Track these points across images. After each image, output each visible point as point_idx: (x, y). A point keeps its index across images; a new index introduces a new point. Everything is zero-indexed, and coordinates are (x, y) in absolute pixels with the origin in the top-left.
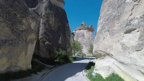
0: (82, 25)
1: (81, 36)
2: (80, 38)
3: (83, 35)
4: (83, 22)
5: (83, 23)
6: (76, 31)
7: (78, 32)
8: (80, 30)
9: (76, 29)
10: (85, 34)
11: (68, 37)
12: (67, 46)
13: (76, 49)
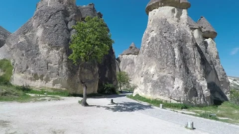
0: (131, 47)
1: (129, 64)
2: (127, 67)
3: (133, 63)
4: (133, 43)
5: (132, 45)
6: (123, 56)
7: (125, 56)
8: (128, 54)
9: (123, 53)
10: (135, 61)
11: (114, 70)
12: (113, 79)
13: (122, 81)
